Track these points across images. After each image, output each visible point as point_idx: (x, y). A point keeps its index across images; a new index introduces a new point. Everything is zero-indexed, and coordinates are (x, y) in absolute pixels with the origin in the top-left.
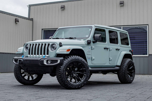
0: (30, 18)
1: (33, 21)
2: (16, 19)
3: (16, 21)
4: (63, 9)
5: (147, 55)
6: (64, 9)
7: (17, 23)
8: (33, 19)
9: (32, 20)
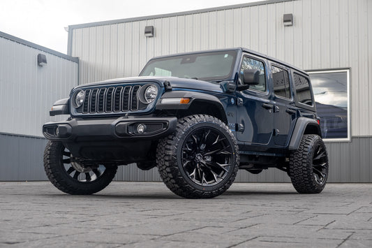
0: (73, 56)
1: (78, 63)
2: (39, 56)
3: (41, 60)
4: (151, 35)
5: (348, 139)
6: (153, 34)
7: (42, 66)
8: (80, 59)
9: (77, 60)
